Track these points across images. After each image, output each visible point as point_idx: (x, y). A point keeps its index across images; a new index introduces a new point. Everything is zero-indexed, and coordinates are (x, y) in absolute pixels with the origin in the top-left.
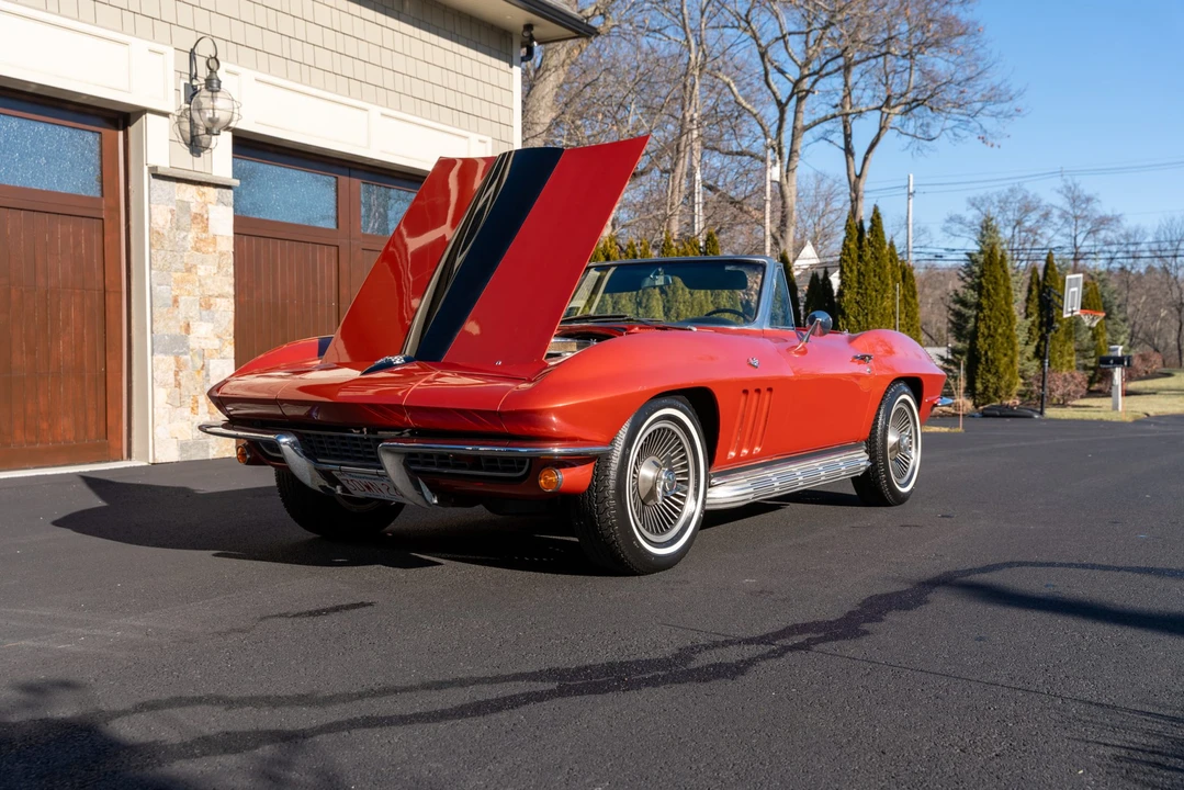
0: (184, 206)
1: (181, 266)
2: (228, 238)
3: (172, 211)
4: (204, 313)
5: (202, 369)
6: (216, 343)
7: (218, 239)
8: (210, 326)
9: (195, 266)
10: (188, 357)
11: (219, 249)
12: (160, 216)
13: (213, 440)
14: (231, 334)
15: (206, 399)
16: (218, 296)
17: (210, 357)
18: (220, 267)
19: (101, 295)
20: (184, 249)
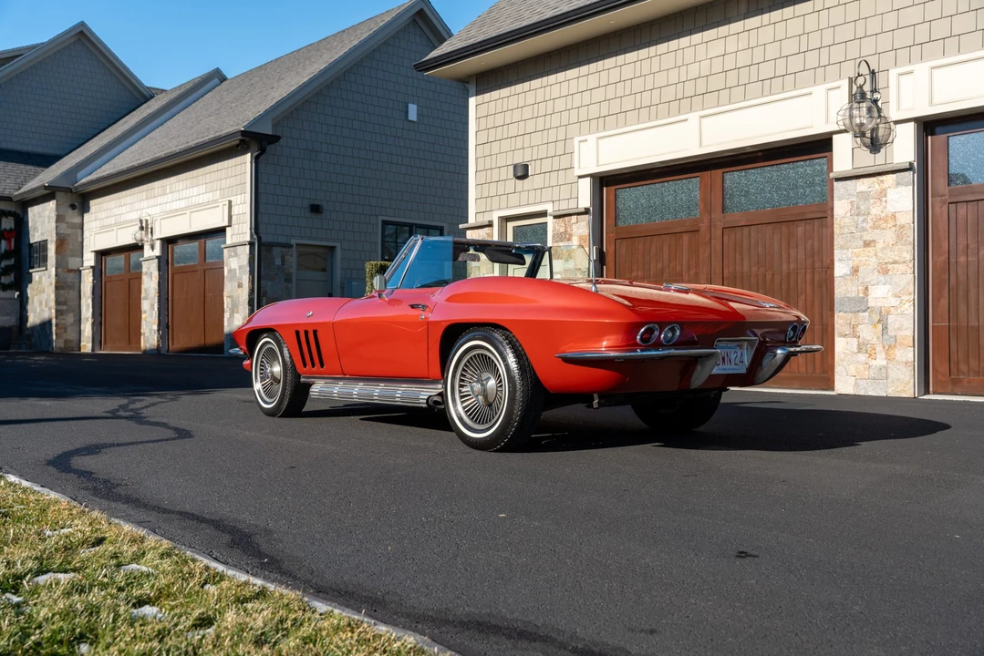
0: (864, 196)
1: (862, 243)
2: (906, 212)
3: (851, 202)
4: (882, 278)
5: (879, 322)
6: (893, 301)
7: (897, 215)
8: (888, 287)
9: (874, 241)
10: (866, 314)
11: (898, 223)
12: (841, 208)
13: (889, 380)
14: (910, 294)
15: (884, 347)
16: (895, 262)
17: (888, 313)
18: (899, 237)
19: (826, 271)
20: (864, 230)
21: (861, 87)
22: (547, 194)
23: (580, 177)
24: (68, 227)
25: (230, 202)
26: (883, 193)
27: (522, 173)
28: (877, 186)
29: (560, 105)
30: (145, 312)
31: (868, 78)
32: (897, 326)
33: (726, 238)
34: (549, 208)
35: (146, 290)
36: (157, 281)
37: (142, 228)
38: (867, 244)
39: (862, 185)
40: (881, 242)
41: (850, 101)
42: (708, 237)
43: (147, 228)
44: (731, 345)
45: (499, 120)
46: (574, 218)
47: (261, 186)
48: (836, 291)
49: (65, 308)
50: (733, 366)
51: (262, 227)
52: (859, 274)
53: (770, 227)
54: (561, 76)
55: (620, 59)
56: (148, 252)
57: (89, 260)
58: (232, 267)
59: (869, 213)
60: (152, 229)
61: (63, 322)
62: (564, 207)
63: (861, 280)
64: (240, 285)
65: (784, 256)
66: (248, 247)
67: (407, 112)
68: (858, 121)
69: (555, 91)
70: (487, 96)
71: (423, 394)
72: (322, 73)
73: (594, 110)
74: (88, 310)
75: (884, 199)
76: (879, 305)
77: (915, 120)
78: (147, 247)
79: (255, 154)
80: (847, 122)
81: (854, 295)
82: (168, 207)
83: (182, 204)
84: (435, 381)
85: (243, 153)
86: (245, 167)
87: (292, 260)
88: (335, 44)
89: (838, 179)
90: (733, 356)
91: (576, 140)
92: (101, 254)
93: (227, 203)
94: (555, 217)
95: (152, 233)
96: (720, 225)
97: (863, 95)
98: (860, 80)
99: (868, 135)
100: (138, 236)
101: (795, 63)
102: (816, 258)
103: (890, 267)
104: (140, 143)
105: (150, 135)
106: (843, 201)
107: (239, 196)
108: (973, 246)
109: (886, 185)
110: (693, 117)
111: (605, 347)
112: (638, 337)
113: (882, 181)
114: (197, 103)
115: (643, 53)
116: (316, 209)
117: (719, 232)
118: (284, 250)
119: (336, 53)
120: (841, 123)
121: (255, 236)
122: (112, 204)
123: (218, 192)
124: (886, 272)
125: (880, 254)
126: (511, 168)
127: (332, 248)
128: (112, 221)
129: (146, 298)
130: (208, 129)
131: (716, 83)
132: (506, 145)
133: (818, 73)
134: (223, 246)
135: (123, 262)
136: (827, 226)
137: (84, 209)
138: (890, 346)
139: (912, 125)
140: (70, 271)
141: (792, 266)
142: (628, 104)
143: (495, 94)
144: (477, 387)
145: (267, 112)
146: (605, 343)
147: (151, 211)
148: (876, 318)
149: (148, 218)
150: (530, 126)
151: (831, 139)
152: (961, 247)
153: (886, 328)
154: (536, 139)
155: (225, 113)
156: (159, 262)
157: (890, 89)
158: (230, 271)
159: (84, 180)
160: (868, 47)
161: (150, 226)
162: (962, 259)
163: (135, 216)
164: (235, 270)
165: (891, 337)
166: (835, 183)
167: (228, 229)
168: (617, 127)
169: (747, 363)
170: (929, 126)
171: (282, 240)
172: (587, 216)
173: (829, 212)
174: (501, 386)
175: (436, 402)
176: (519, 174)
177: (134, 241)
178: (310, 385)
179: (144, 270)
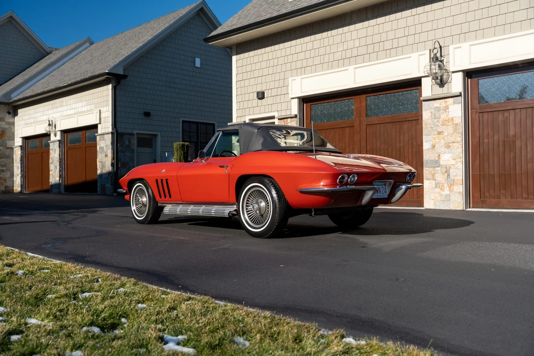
0: (438, 109)
1: (436, 133)
2: (458, 117)
3: (431, 112)
4: (446, 150)
5: (446, 172)
6: (453, 162)
7: (454, 119)
8: (450, 155)
9: (443, 132)
10: (439, 168)
11: (455, 123)
12: (426, 115)
13: (451, 202)
14: (461, 158)
15: (448, 185)
16: (453, 142)
17: (450, 168)
18: (455, 130)
19: (419, 147)
20: (438, 126)
21: (436, 54)
22: (275, 107)
23: (292, 98)
24: (6, 124)
25: (100, 111)
26: (447, 108)
27: (261, 96)
28: (444, 104)
29: (281, 61)
30: (52, 170)
31: (439, 49)
32: (454, 174)
33: (368, 130)
34: (276, 114)
35: (51, 158)
36: (58, 153)
37: (49, 125)
38: (439, 133)
39: (437, 104)
40: (446, 132)
41: (430, 62)
42: (359, 130)
43: (52, 125)
44: (380, 184)
45: (249, 68)
46: (289, 120)
47: (117, 102)
48: (424, 157)
49: (5, 168)
50: (382, 194)
51: (118, 125)
52: (435, 148)
53: (390, 124)
54: (282, 45)
55: (313, 37)
56: (53, 138)
57: (18, 142)
58: (102, 146)
59: (440, 118)
60: (55, 125)
61: (4, 176)
62: (284, 114)
63: (436, 151)
64: (106, 156)
65: (398, 139)
66: (110, 135)
67: (195, 62)
68: (434, 71)
69: (279, 54)
70: (242, 56)
71: (227, 210)
72: (150, 41)
73: (299, 64)
74: (18, 169)
75: (447, 111)
76: (446, 163)
77: (463, 71)
78: (52, 135)
79: (114, 85)
80: (429, 72)
81: (433, 159)
82: (65, 113)
83: (72, 112)
84: (233, 204)
85: (108, 84)
86: (109, 92)
87: (135, 142)
88: (155, 25)
89: (424, 101)
90: (381, 190)
91: (290, 79)
92: (26, 139)
93: (99, 111)
94: (279, 119)
95: (55, 127)
96: (365, 123)
97: (437, 58)
98: (435, 51)
99: (439, 78)
100: (48, 129)
101: (403, 42)
102: (414, 140)
103: (451, 144)
104: (46, 78)
105: (52, 74)
106: (427, 111)
107: (105, 108)
108: (491, 134)
109: (448, 104)
110: (351, 68)
111: (322, 185)
112: (338, 180)
113: (446, 102)
114: (77, 56)
115: (325, 34)
116: (147, 114)
117: (364, 127)
118: (130, 136)
119: (157, 31)
120: (426, 72)
121: (115, 129)
122: (32, 112)
123: (93, 105)
124: (449, 147)
125: (446, 138)
126: (256, 94)
127: (156, 135)
128: (32, 121)
129: (51, 163)
130: (87, 71)
131: (362, 51)
132: (252, 81)
133: (414, 46)
134: (96, 134)
135: (38, 143)
136: (419, 124)
137: (15, 114)
138: (451, 184)
139: (461, 74)
140: (8, 148)
141: (402, 144)
142: (317, 61)
143: (246, 55)
144: (256, 206)
145: (121, 62)
146: (322, 184)
147: (54, 115)
148: (444, 170)
149: (53, 119)
150: (266, 72)
151: (421, 80)
152: (485, 134)
153: (449, 175)
154: (269, 78)
155: (95, 63)
156: (59, 143)
157: (450, 55)
158: (100, 148)
159: (15, 99)
160: (439, 34)
161: (54, 124)
162: (486, 141)
163: (45, 118)
164: (103, 147)
165: (452, 180)
166: (423, 103)
167: (99, 125)
168: (311, 73)
169: (388, 193)
170: (470, 74)
171: (129, 131)
172: (296, 119)
173: (420, 117)
174: (268, 205)
175: (234, 215)
176: (260, 97)
177: (45, 132)
178: (163, 207)
179: (51, 147)
